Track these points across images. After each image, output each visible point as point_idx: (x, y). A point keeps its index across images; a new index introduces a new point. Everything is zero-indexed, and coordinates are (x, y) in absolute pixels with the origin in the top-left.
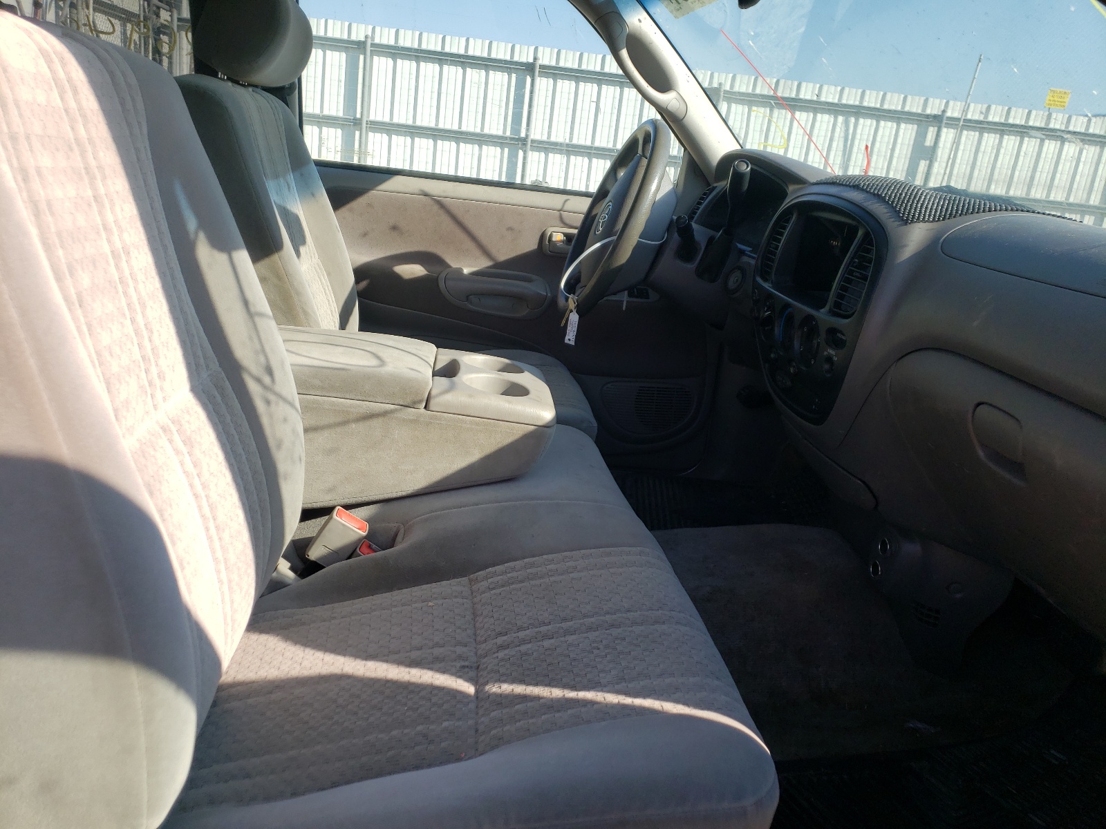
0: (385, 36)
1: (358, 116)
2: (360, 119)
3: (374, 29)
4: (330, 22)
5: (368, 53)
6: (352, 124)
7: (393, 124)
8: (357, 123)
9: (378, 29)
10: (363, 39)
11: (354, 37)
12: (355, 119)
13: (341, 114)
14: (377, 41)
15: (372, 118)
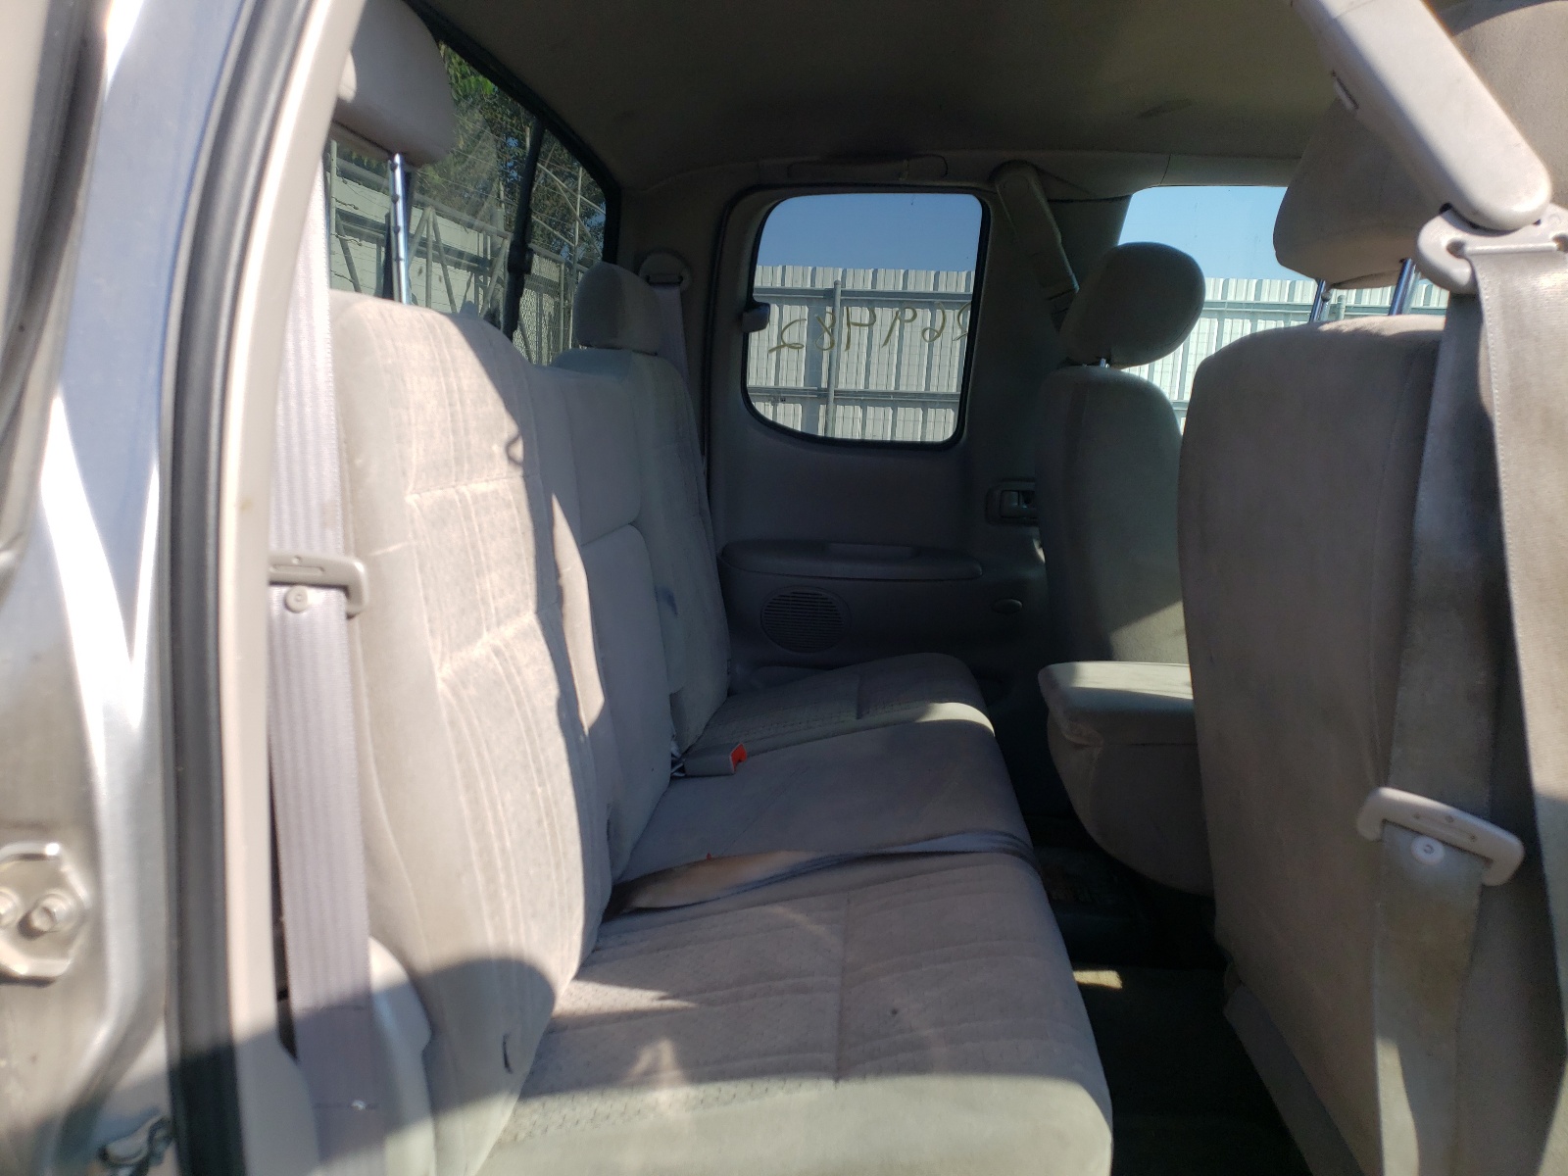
0: (860, 281)
1: (824, 385)
2: (827, 390)
3: (844, 272)
4: (789, 269)
5: (838, 303)
6: (817, 395)
7: (869, 393)
8: (822, 396)
9: (850, 272)
10: (830, 286)
11: (819, 286)
12: (820, 389)
13: (801, 385)
14: (849, 287)
15: (842, 386)
